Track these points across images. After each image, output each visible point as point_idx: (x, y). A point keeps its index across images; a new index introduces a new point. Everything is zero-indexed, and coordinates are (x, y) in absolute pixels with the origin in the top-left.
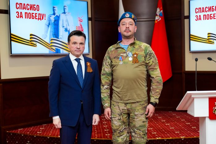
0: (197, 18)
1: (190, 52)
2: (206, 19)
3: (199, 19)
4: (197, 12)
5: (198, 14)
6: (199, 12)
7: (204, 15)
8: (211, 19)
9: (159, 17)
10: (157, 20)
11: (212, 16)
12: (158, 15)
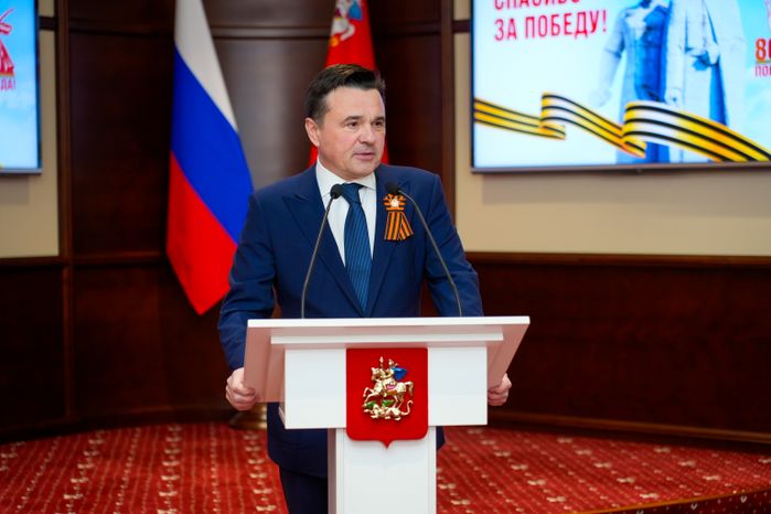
0: (501, 29)
1: (475, 173)
2: (533, 35)
3: (510, 34)
4: (499, 5)
5: (506, 14)
6: (508, 6)
7: (527, 19)
8: (553, 34)
9: (345, 22)
10: (338, 35)
11: (559, 21)
12: (344, 12)
